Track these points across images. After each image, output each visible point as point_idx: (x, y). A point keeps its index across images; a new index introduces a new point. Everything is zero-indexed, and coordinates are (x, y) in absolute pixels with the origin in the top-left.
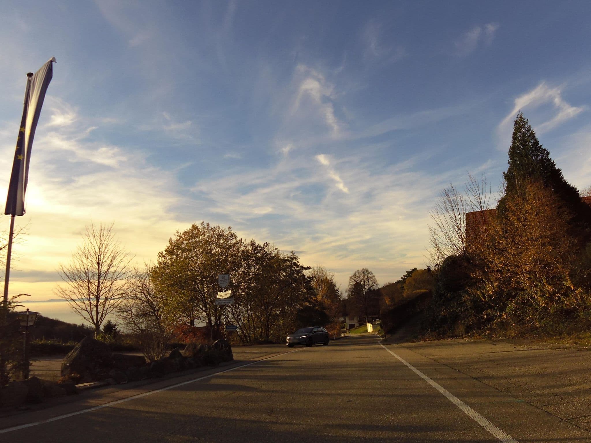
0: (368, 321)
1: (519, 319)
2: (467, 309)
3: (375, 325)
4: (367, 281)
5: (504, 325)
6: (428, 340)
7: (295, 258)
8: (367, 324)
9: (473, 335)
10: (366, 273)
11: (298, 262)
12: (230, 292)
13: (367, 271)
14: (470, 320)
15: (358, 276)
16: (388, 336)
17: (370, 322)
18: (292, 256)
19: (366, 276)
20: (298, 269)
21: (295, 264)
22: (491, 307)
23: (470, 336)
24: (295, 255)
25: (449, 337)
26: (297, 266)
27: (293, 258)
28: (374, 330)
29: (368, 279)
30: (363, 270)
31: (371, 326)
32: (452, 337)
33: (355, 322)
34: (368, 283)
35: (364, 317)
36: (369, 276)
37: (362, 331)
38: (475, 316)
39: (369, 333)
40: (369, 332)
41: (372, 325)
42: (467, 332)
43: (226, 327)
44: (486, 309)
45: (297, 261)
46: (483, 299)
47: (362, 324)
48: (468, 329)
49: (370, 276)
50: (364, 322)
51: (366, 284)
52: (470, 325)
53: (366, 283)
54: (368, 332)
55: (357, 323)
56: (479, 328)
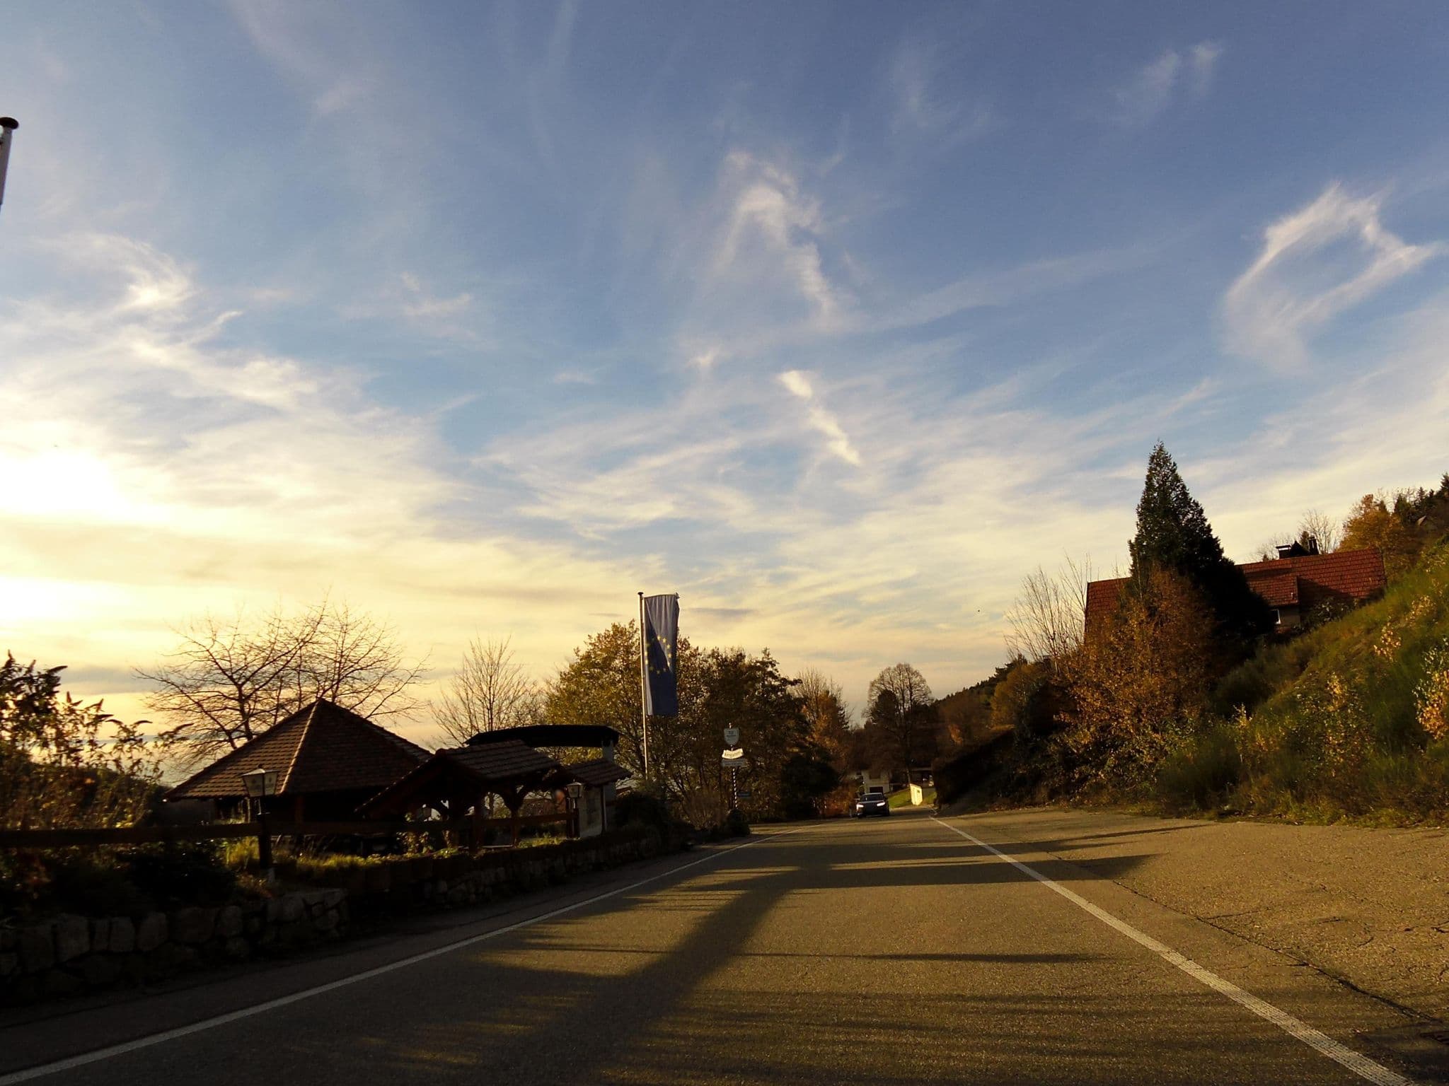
0: (911, 780)
1: (1119, 780)
2: (1054, 766)
3: (928, 790)
4: (909, 692)
5: (1099, 787)
6: (997, 809)
7: (771, 663)
8: (910, 787)
9: (1057, 802)
10: (906, 674)
11: (776, 670)
12: (741, 750)
13: (908, 669)
14: (1057, 781)
15: (889, 680)
16: (944, 807)
17: (916, 783)
18: (766, 660)
19: (907, 681)
20: (777, 683)
21: (771, 674)
22: (1086, 762)
23: (1054, 804)
24: (770, 657)
25: (1026, 805)
26: (775, 678)
27: (767, 663)
28: (926, 799)
29: (911, 687)
30: (899, 666)
31: (919, 792)
32: (1030, 805)
33: (884, 783)
34: (911, 696)
35: (904, 771)
36: (912, 681)
37: (899, 802)
38: (1064, 775)
39: (915, 805)
40: (914, 803)
41: (920, 790)
42: (1050, 798)
43: (737, 793)
44: (1079, 766)
45: (775, 668)
46: (1075, 751)
47: (900, 786)
48: (1053, 794)
49: (915, 679)
50: (904, 783)
51: (906, 699)
52: (1056, 788)
53: (907, 697)
54: (912, 803)
55: (888, 785)
56: (1068, 792)
